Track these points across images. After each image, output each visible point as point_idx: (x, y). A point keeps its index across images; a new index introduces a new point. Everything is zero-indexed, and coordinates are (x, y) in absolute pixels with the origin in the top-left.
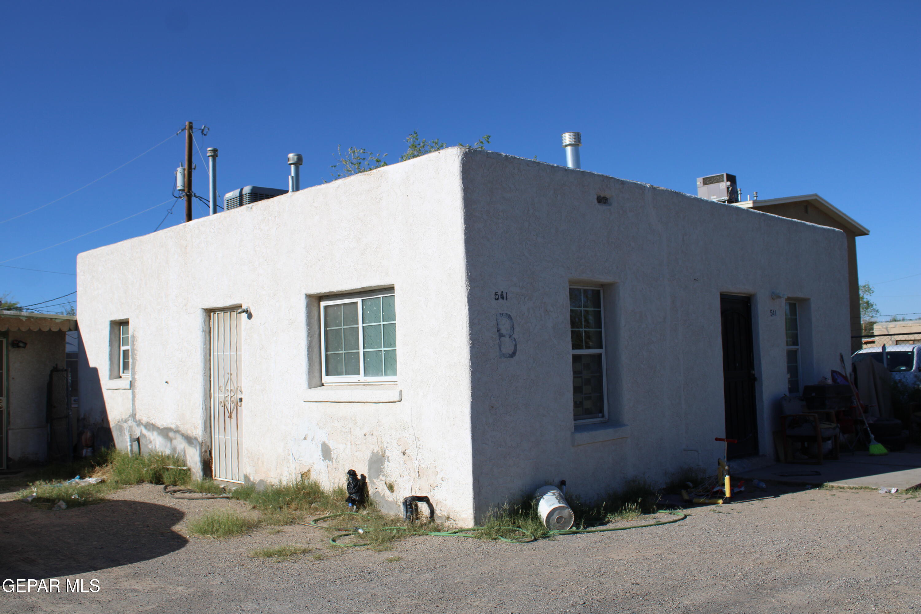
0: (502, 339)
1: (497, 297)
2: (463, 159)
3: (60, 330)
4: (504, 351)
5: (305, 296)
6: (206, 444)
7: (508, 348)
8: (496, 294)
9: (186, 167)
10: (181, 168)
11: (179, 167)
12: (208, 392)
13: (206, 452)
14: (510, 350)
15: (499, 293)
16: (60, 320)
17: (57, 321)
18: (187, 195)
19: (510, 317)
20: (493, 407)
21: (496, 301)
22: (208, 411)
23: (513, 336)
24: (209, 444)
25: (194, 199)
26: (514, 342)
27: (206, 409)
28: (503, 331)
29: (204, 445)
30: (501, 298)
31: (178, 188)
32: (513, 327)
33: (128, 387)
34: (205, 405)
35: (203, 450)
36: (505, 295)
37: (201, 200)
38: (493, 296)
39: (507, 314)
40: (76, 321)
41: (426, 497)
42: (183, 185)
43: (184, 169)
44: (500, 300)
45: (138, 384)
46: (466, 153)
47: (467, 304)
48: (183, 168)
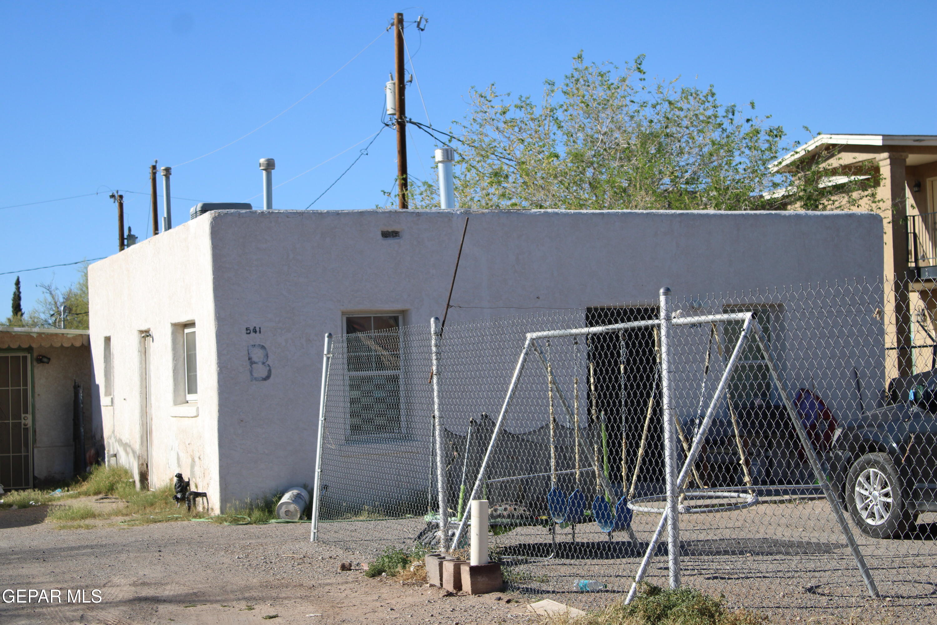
0: (254, 366)
1: (249, 331)
2: (212, 222)
3: (72, 345)
4: (255, 375)
5: (170, 325)
6: (142, 458)
7: (261, 371)
8: (247, 329)
9: (396, 80)
10: (391, 82)
11: (389, 81)
12: (145, 409)
13: (142, 464)
14: (264, 374)
15: (252, 328)
16: (72, 335)
17: (69, 336)
18: (399, 123)
19: (263, 347)
20: (242, 421)
21: (248, 335)
22: (145, 427)
23: (267, 363)
24: (146, 457)
25: (409, 128)
26: (268, 368)
27: (143, 425)
28: (255, 359)
29: (141, 458)
30: (253, 332)
31: (389, 112)
32: (267, 356)
33: (110, 404)
34: (142, 421)
35: (140, 463)
36: (258, 330)
37: (420, 128)
38: (245, 331)
39: (259, 345)
40: (89, 335)
41: (205, 493)
42: (393, 107)
43: (394, 84)
44: (253, 334)
45: (116, 401)
46: (215, 217)
47: (215, 339)
48: (393, 82)
